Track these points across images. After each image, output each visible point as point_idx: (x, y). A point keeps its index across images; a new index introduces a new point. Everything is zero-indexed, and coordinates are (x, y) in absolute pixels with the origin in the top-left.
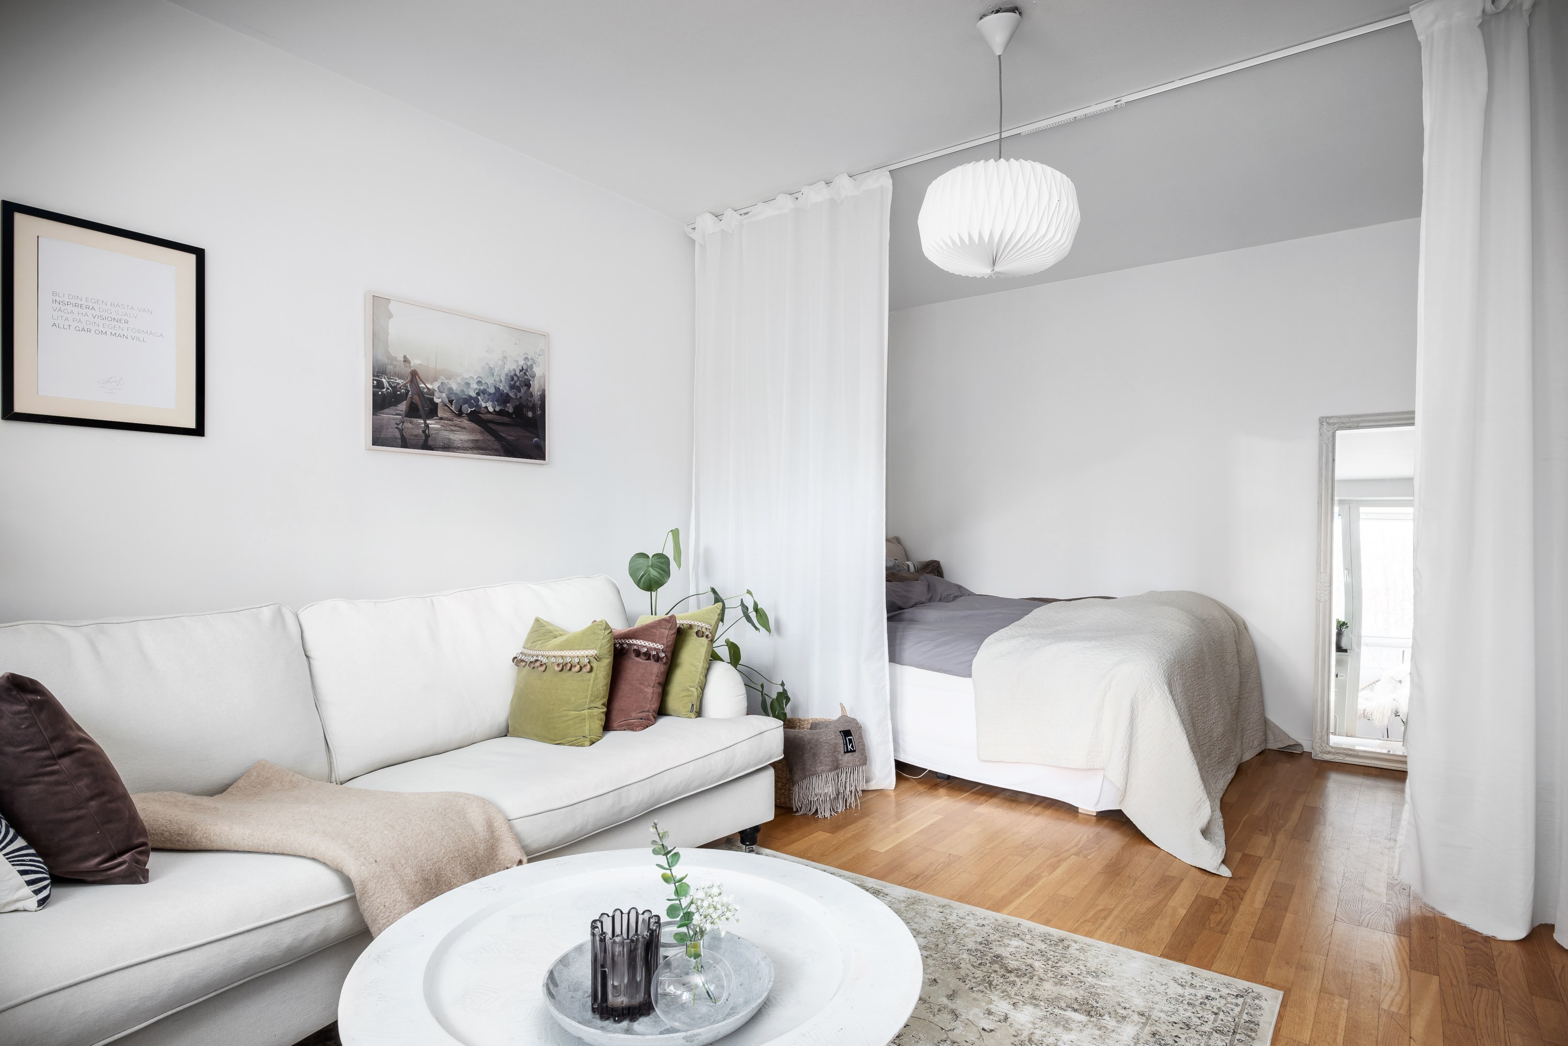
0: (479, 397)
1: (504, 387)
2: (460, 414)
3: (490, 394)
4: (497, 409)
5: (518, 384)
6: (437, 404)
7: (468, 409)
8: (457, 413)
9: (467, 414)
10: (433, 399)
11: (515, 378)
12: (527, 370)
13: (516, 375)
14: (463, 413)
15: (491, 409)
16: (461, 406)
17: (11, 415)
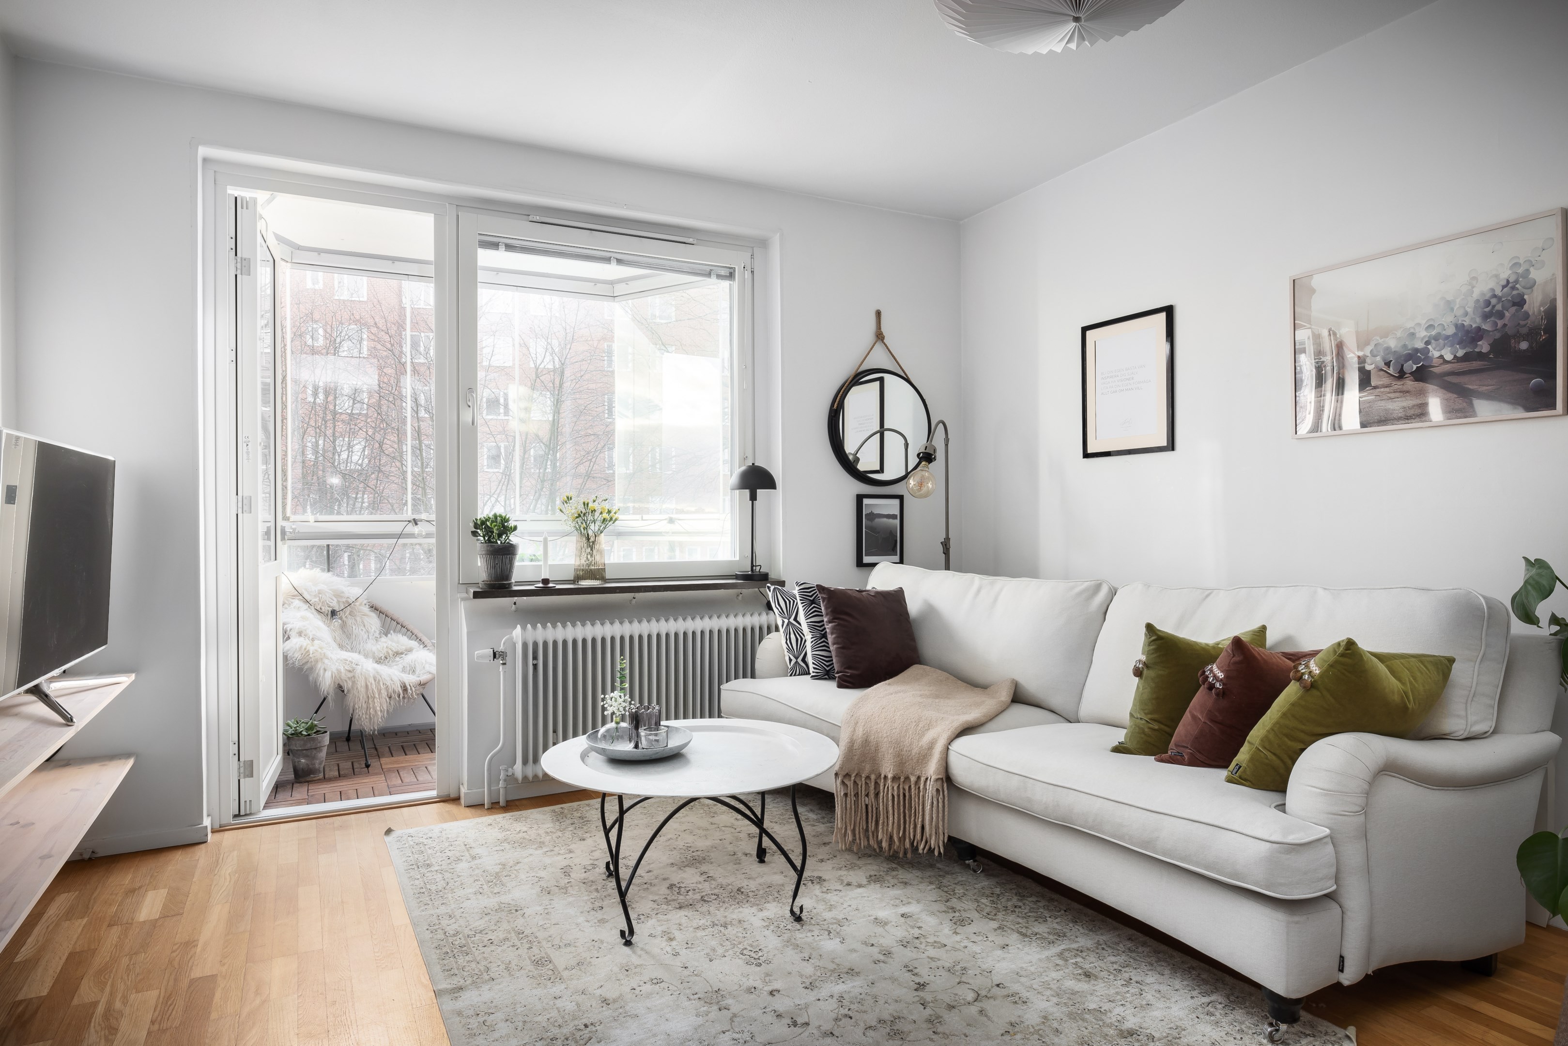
0: (1429, 347)
1: (1472, 321)
2: (1401, 375)
3: (1447, 337)
4: (1460, 353)
5: (1499, 307)
6: (1369, 372)
7: (1412, 367)
8: (1397, 375)
9: (1411, 373)
10: (1364, 367)
11: (1494, 301)
12: (1517, 282)
13: (1495, 296)
14: (1405, 373)
15: (1449, 357)
16: (1402, 366)
17: (1086, 455)
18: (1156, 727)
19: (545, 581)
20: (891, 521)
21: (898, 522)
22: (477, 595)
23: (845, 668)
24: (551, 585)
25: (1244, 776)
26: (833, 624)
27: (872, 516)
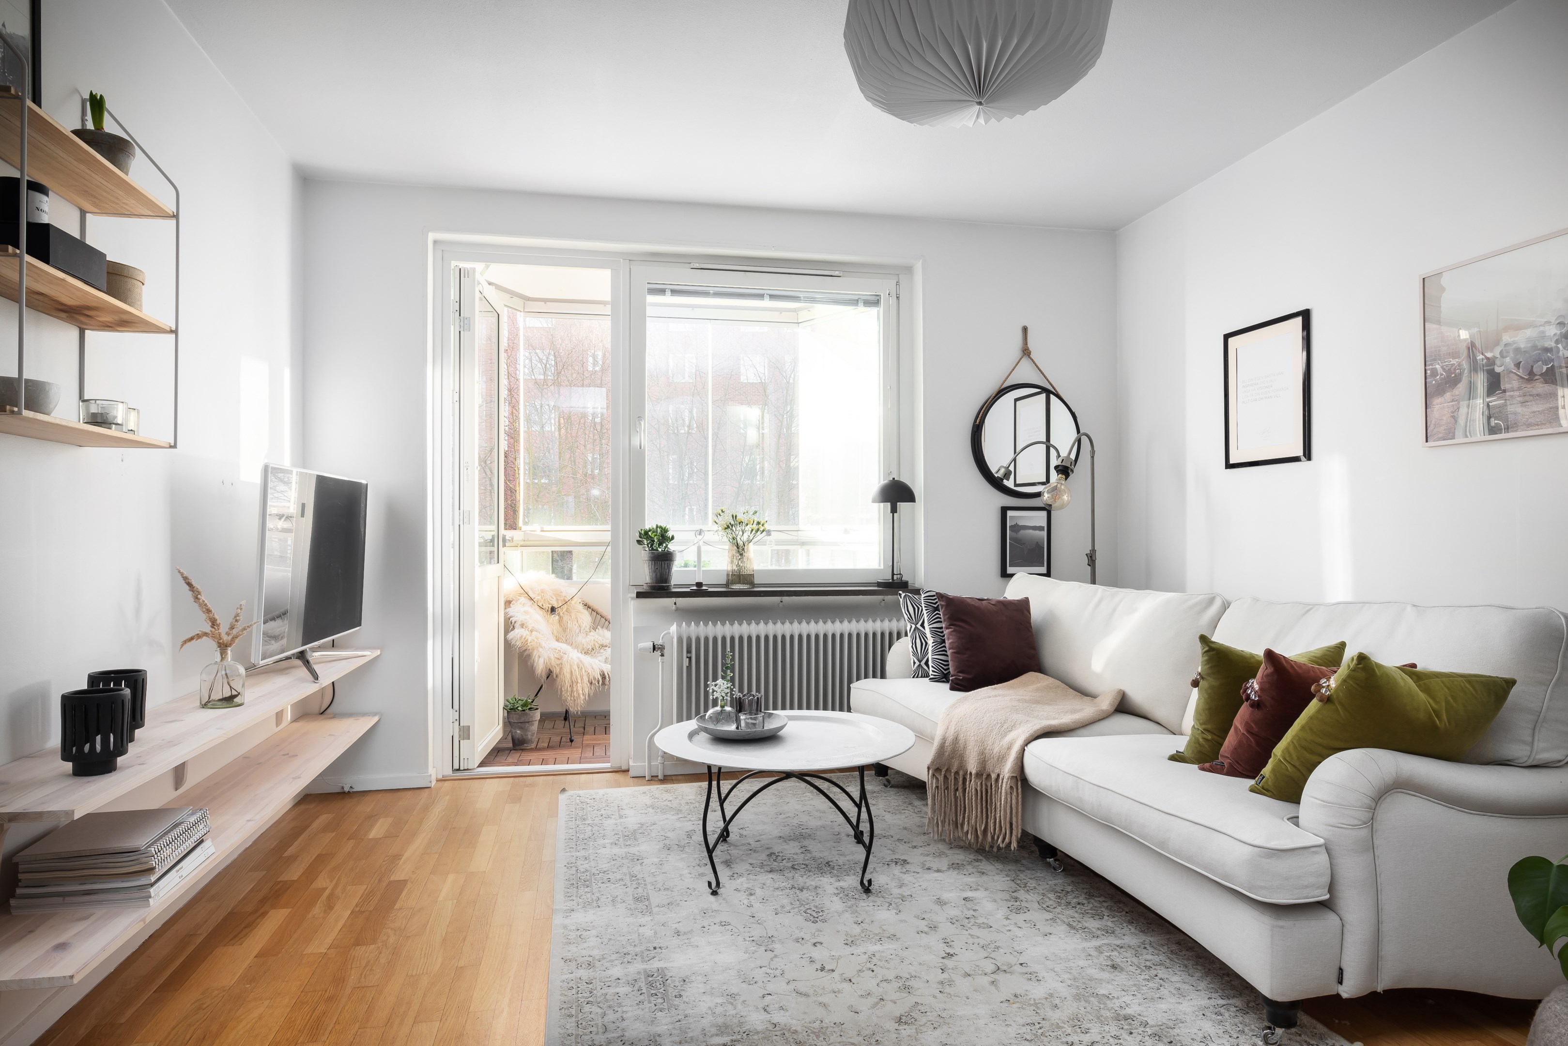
0: (1560, 346)
2: (1531, 377)
6: (1499, 374)
7: (1542, 368)
8: (1526, 377)
9: (1542, 375)
10: (1494, 369)
14: (1535, 375)
16: (1532, 367)
17: (1229, 466)
18: (1210, 737)
19: (699, 585)
20: (1037, 532)
21: (1045, 533)
22: (640, 595)
23: (958, 672)
24: (704, 588)
25: (1266, 787)
26: (950, 630)
27: (1016, 528)
